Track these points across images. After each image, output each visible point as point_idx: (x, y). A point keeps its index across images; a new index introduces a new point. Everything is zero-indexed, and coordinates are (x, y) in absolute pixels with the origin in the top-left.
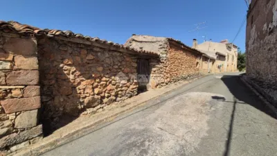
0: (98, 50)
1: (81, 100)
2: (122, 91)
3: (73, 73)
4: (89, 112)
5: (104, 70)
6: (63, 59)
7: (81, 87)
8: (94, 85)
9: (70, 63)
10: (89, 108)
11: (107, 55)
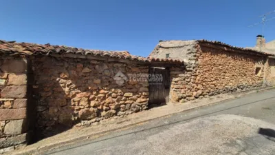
0: (96, 62)
1: (75, 112)
2: (125, 104)
3: (68, 86)
4: (83, 124)
5: (102, 82)
6: (60, 73)
7: (76, 99)
8: (90, 98)
9: (66, 76)
10: (84, 120)
11: (106, 67)
